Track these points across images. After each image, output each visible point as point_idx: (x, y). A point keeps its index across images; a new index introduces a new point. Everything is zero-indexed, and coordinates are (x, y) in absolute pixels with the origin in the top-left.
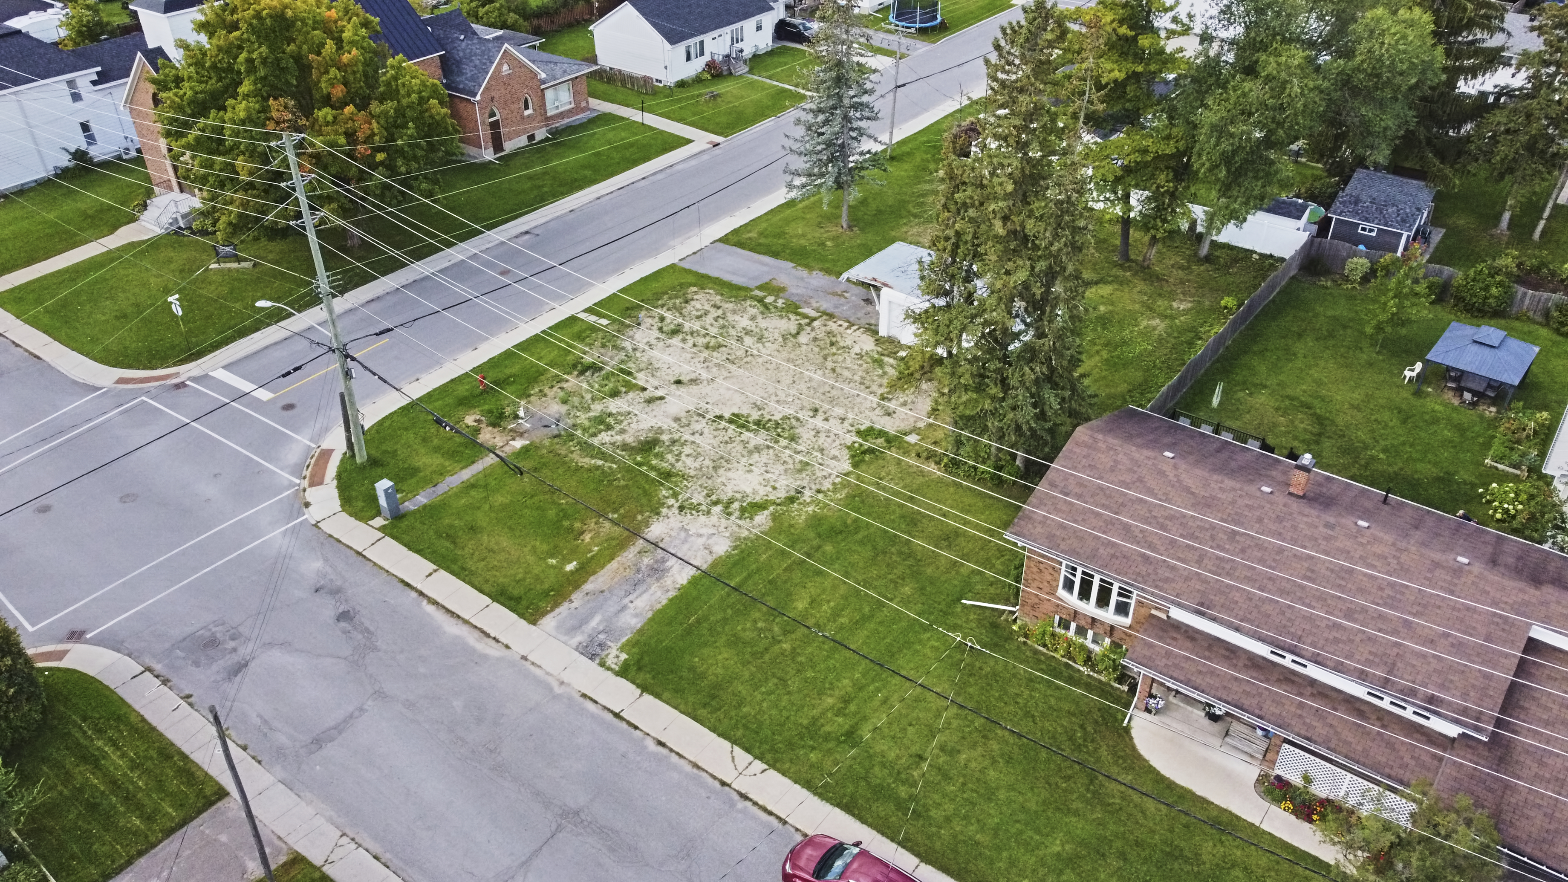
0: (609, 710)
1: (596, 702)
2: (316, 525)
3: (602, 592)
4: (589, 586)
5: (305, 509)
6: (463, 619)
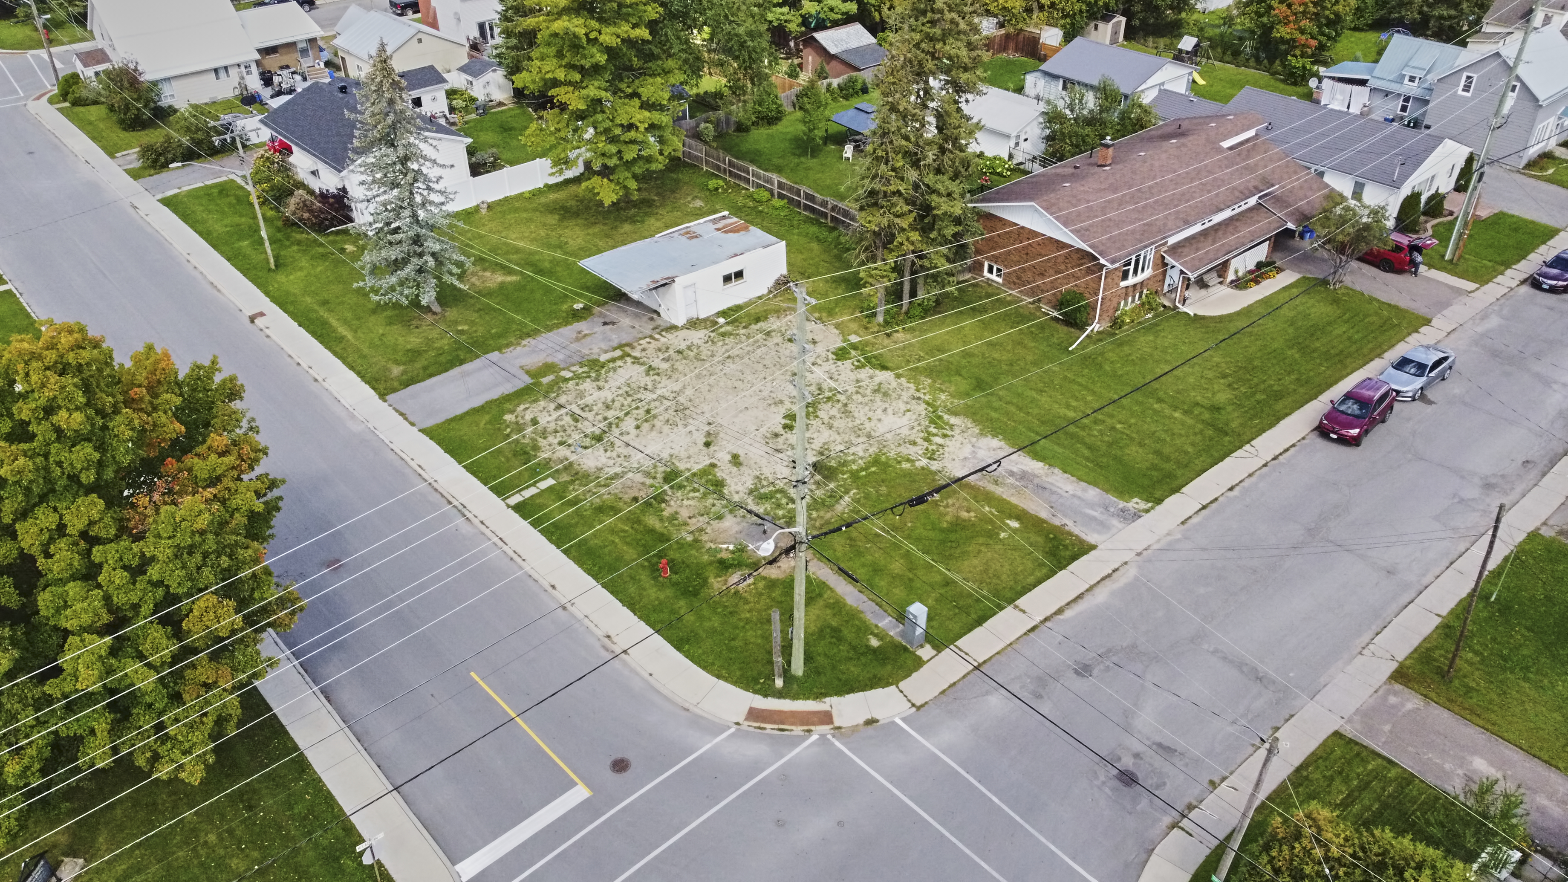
0: (1199, 511)
1: (1190, 518)
2: (917, 707)
3: (1052, 507)
5: (881, 723)
6: (1087, 590)
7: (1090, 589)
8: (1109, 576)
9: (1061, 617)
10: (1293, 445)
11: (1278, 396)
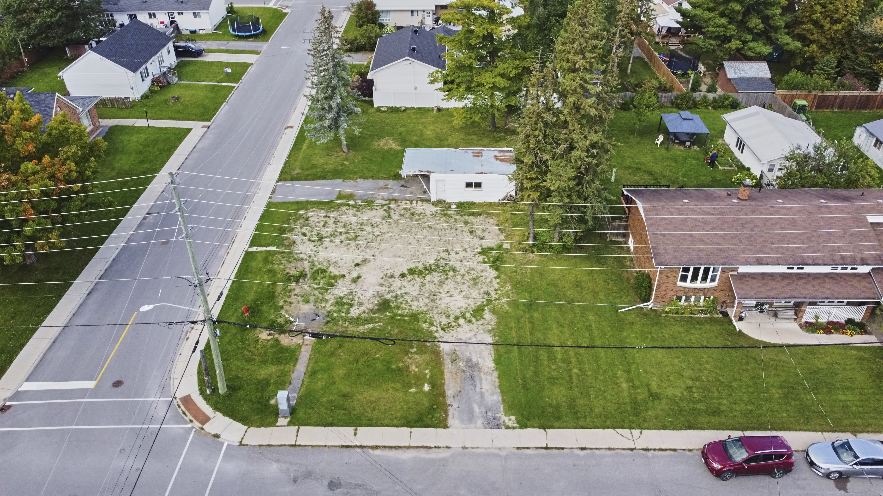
0: (539, 448)
1: (528, 448)
2: (241, 444)
3: (460, 392)
4: (449, 392)
5: (219, 440)
6: (405, 447)
7: (409, 447)
8: (430, 448)
9: (370, 451)
10: (675, 450)
11: (716, 412)
